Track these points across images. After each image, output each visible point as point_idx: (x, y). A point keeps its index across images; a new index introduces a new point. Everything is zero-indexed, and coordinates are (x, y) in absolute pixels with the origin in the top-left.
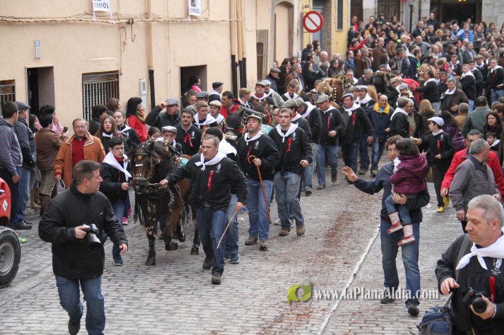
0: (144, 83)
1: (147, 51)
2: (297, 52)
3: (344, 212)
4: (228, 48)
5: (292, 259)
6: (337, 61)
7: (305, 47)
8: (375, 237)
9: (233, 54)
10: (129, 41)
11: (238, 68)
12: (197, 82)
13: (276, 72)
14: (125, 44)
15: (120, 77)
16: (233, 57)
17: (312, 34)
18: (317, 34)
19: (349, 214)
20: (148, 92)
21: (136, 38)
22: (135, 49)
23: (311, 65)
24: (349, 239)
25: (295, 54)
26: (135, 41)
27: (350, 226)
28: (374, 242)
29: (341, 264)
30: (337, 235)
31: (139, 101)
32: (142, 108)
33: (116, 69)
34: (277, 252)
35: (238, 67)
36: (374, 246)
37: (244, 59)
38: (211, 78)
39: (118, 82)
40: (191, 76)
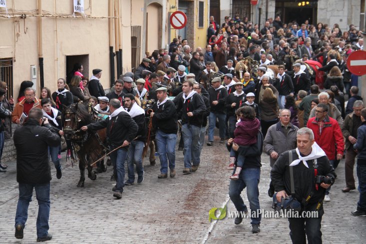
0: (34, 69)
1: (38, 41)
2: (165, 45)
6: (198, 53)
9: (112, 46)
11: (115, 58)
12: (80, 68)
13: (147, 62)
15: (14, 63)
17: (177, 30)
18: (182, 30)
19: (206, 181)
20: (38, 76)
21: (28, 30)
22: (28, 40)
23: (177, 56)
25: (163, 47)
26: (27, 33)
33: (11, 57)
34: (145, 213)
35: (115, 56)
37: (121, 50)
38: (92, 65)
39: (12, 67)
40: (75, 63)
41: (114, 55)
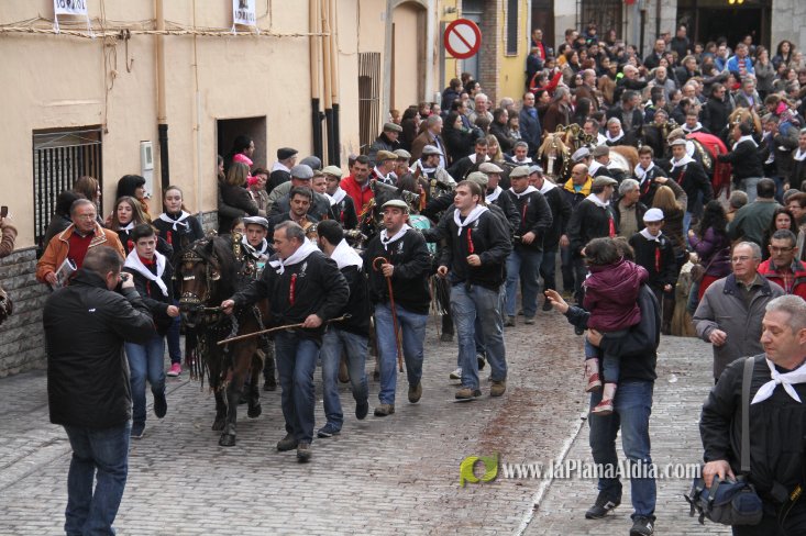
0: (149, 149)
1: (155, 89)
2: (433, 93)
3: (517, 389)
4: (306, 85)
5: (421, 476)
6: (506, 111)
7: (447, 85)
8: (573, 436)
9: (316, 96)
10: (121, 71)
11: (324, 123)
12: (248, 147)
13: (394, 131)
14: (113, 75)
15: (104, 137)
16: (315, 103)
17: (460, 61)
18: (471, 61)
19: (527, 392)
20: (156, 165)
21: (135, 64)
22: (134, 85)
23: (459, 118)
24: (527, 441)
25: (429, 99)
26: (132, 72)
27: (529, 416)
28: (572, 445)
29: (512, 487)
30: (505, 432)
31: (139, 182)
32: (145, 195)
33: (98, 123)
34: (393, 463)
35: (324, 120)
36: (571, 453)
37: (336, 107)
38: (274, 141)
39: (100, 146)
40: (237, 136)
41: (322, 118)
